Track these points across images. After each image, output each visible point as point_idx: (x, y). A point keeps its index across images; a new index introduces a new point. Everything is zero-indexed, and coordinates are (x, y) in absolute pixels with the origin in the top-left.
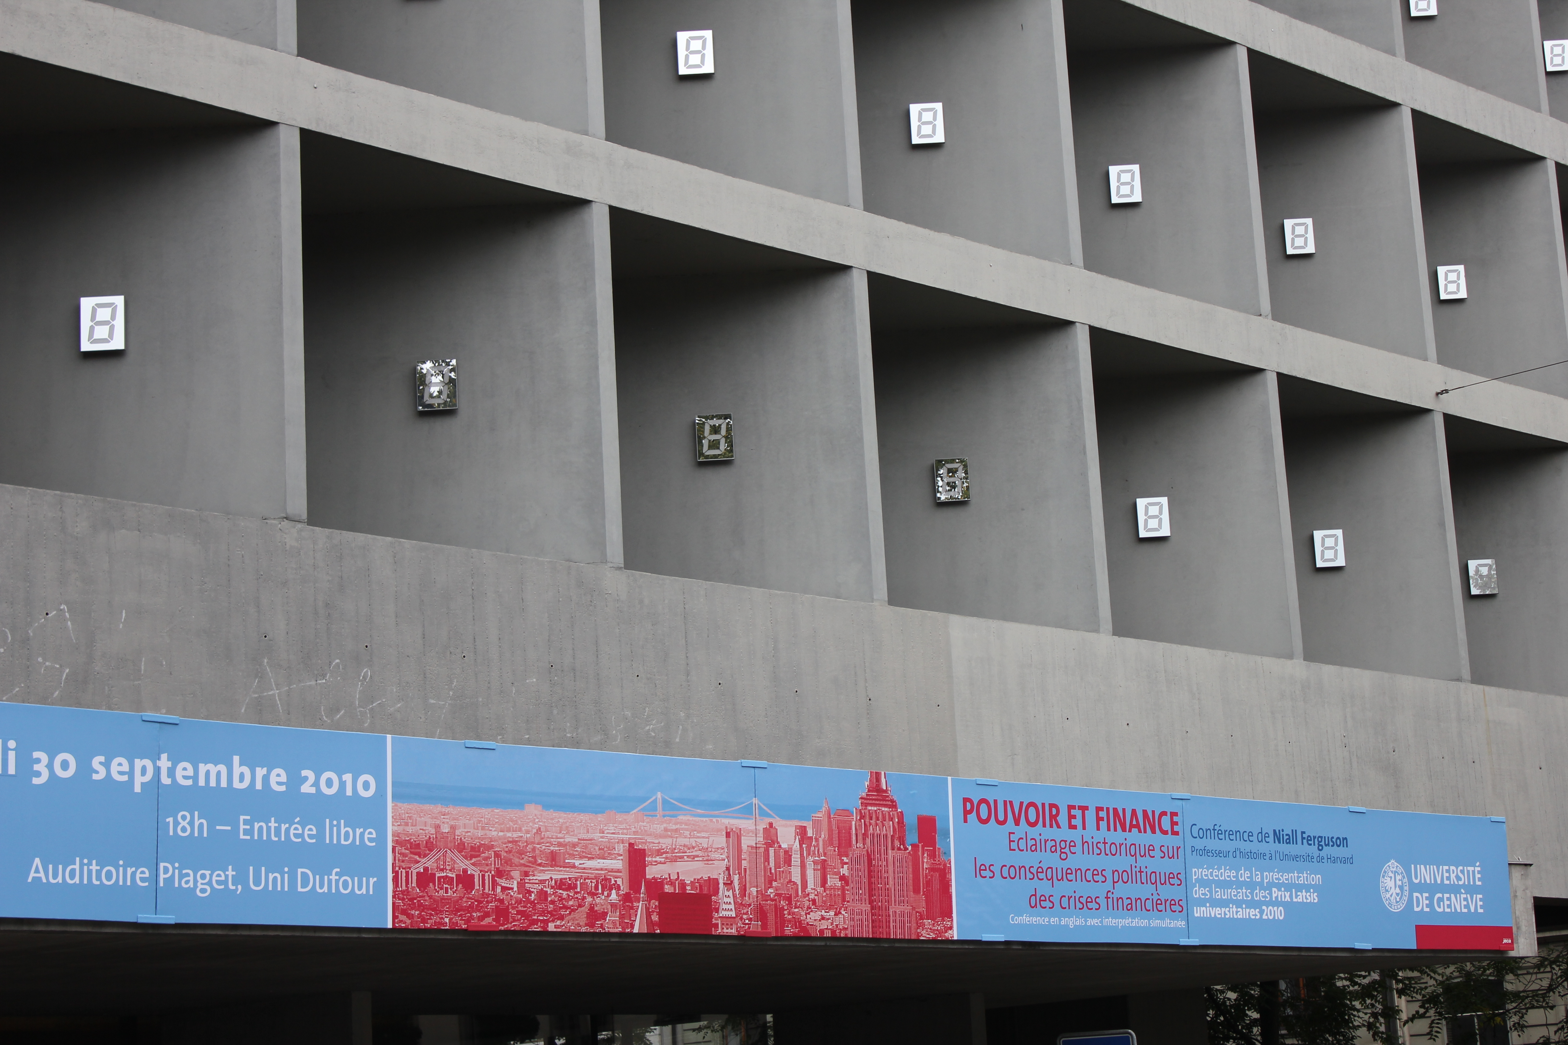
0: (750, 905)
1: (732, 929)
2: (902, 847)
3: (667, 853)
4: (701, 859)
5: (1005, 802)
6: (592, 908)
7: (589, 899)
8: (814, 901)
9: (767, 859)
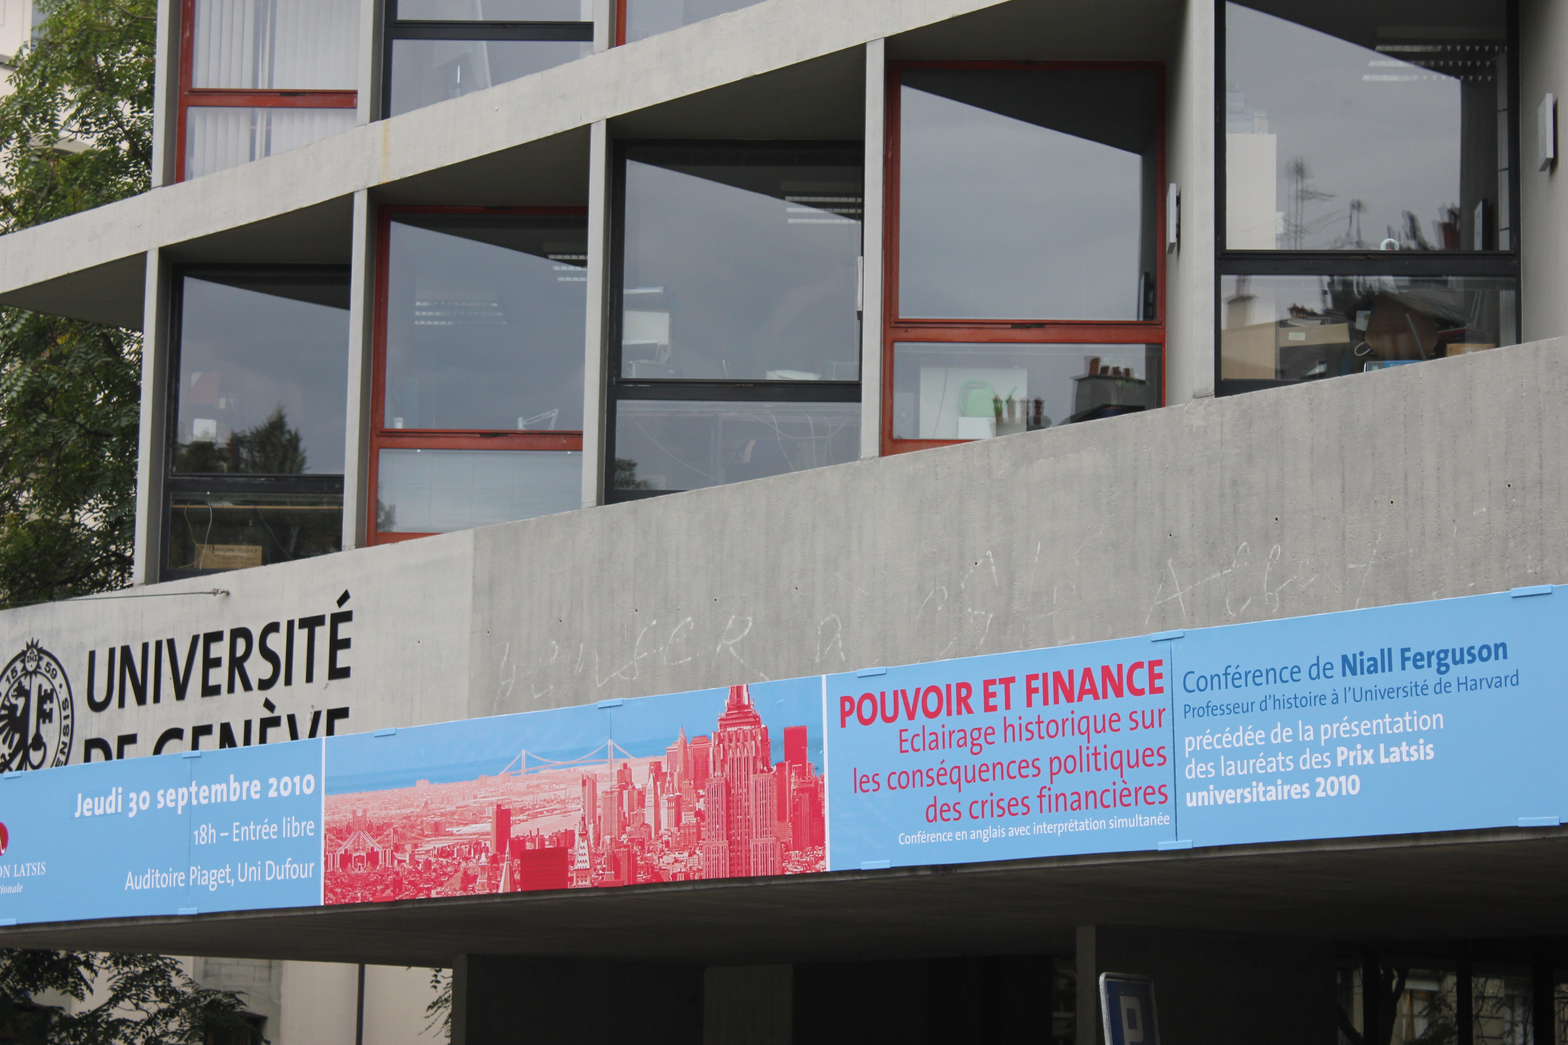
0: (603, 854)
1: (586, 881)
2: (765, 768)
3: (529, 810)
4: (558, 812)
5: (896, 693)
6: (465, 873)
7: (464, 864)
8: (667, 843)
9: (621, 804)
